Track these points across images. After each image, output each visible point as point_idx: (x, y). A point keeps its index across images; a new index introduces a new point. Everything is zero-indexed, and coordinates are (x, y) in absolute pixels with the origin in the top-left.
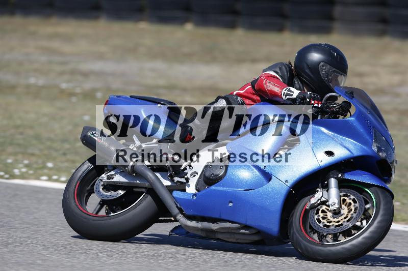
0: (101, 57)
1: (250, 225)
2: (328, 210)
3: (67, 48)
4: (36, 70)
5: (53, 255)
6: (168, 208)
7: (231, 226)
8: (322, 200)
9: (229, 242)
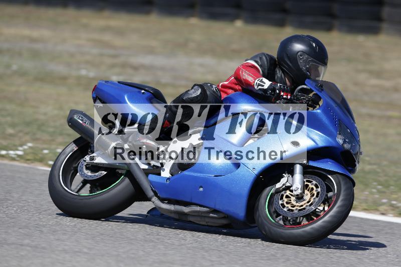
0: (151, 51)
1: (218, 210)
2: (292, 195)
3: (118, 41)
4: (87, 62)
5: (98, 244)
6: (144, 190)
7: (201, 210)
8: (286, 185)
9: (200, 225)
